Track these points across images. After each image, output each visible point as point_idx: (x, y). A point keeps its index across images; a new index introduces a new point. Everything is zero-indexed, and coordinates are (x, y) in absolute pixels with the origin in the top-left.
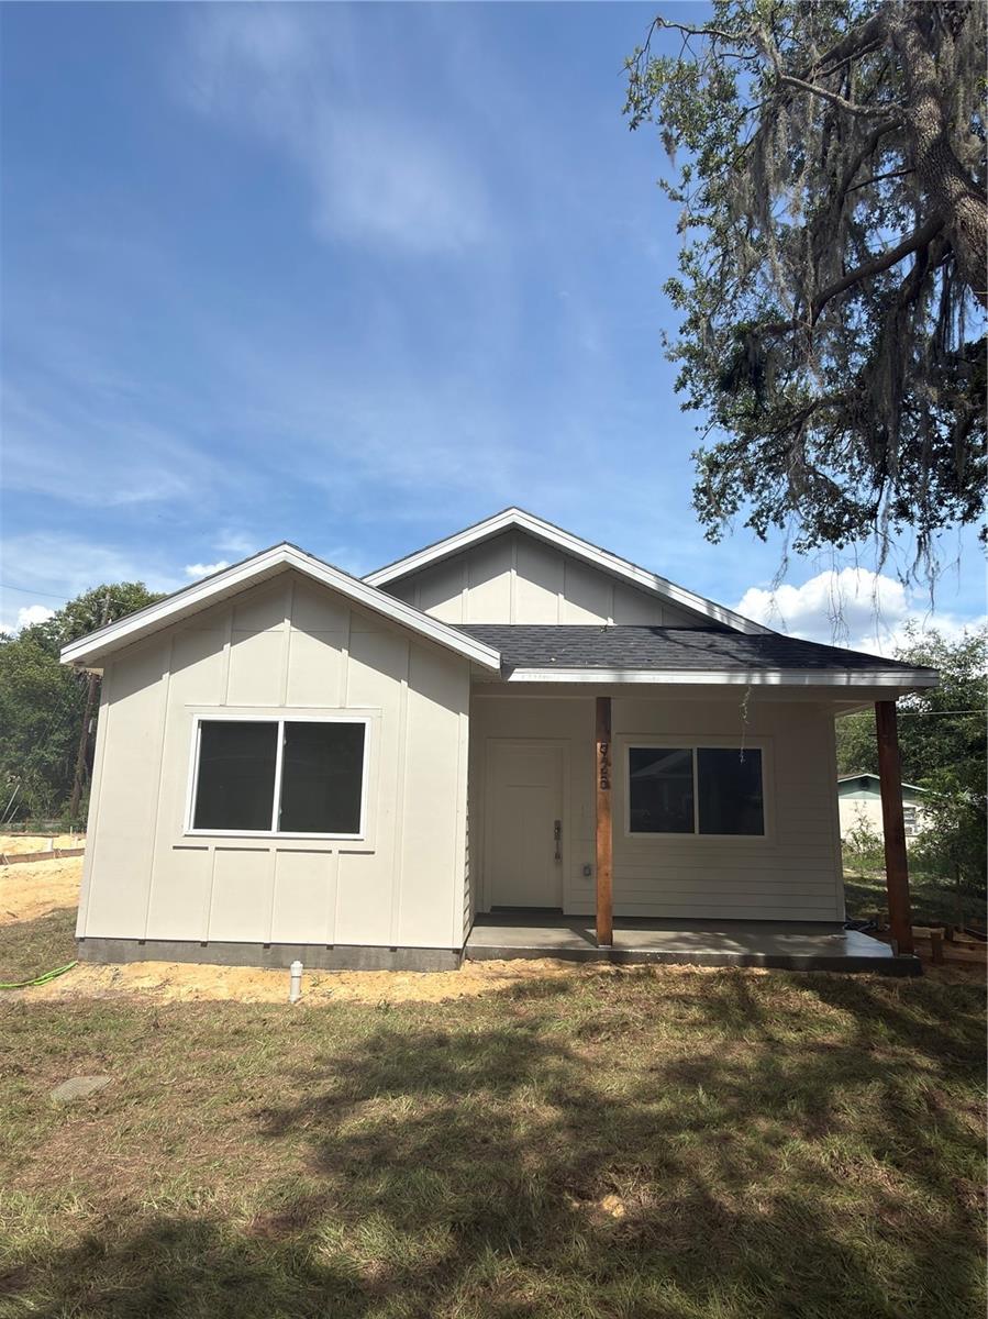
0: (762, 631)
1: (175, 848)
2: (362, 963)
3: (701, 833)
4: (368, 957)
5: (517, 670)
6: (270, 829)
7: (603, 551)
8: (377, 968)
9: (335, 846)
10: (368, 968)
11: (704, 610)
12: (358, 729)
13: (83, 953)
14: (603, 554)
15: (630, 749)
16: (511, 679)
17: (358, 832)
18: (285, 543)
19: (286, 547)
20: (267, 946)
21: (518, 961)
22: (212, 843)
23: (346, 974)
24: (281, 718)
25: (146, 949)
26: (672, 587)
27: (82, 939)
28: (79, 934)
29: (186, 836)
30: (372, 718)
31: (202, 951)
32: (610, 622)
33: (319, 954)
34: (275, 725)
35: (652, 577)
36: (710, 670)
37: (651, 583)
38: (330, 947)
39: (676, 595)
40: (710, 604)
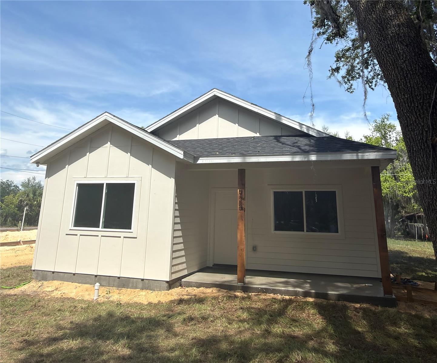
0: (324, 135)
1: (67, 234)
2: (130, 285)
3: (307, 231)
4: (133, 283)
5: (200, 158)
6: (99, 227)
7: (252, 104)
8: (136, 288)
9: (122, 235)
10: (133, 287)
11: (298, 127)
12: (132, 186)
13: (34, 276)
14: (252, 105)
15: (274, 192)
16: (198, 162)
17: (130, 229)
18: (106, 112)
19: (107, 114)
20: (96, 276)
21: (202, 288)
22: (79, 233)
23: (124, 290)
24: (105, 182)
25: (55, 275)
26: (283, 118)
27: (34, 270)
28: (33, 269)
29: (70, 230)
30: (138, 181)
31: (74, 277)
32: (258, 135)
33: (114, 281)
34: (103, 184)
35: (273, 114)
36: (283, 155)
37: (273, 117)
38: (119, 278)
39: (285, 121)
40: (301, 125)
